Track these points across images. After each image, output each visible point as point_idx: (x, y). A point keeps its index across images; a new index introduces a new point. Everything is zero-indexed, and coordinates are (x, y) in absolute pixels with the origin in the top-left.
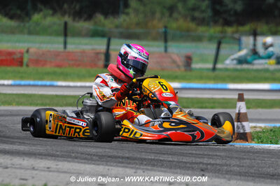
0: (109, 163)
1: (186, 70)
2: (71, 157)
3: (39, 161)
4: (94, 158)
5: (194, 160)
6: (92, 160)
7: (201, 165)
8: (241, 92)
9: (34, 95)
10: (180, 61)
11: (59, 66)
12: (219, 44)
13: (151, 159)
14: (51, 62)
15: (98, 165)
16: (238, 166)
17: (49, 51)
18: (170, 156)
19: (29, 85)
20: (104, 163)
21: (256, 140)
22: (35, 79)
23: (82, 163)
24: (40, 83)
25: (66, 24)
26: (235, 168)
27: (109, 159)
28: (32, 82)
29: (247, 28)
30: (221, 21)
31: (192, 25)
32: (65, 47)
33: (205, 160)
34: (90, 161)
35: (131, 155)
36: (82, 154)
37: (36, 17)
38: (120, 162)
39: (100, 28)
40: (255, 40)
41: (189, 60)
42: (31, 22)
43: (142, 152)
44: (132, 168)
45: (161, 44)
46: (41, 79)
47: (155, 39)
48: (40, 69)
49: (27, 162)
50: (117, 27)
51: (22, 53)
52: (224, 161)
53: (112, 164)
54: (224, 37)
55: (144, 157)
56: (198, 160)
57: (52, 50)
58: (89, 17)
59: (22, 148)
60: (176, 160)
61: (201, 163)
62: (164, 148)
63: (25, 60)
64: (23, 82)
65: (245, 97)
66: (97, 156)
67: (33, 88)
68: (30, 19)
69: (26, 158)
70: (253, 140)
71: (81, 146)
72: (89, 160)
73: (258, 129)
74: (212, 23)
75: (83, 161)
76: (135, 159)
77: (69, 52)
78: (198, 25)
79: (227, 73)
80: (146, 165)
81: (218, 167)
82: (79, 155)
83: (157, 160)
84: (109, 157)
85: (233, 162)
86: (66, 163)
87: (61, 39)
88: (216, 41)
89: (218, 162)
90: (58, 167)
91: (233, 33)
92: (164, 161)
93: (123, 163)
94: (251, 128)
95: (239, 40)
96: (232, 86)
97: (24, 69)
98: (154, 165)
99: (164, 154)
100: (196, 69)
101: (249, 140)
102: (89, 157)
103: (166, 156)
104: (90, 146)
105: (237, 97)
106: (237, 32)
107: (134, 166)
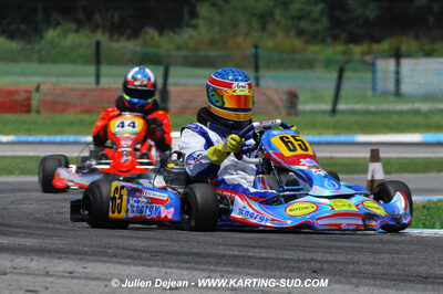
0: (166, 264)
1: (289, 114)
2: (106, 255)
3: (56, 261)
4: (144, 255)
5: (301, 255)
6: (140, 258)
7: (313, 264)
8: (375, 148)
10: (280, 100)
11: (89, 111)
12: (341, 72)
13: (235, 256)
14: (75, 106)
15: (150, 266)
16: (372, 264)
17: (72, 89)
18: (264, 251)
19: (41, 143)
20: (159, 263)
22: (50, 134)
23: (124, 263)
24: (58, 138)
25: (98, 44)
26: (367, 267)
27: (167, 256)
28: (45, 138)
29: (385, 45)
30: (344, 35)
31: (298, 43)
32: (98, 82)
33: (319, 256)
34: (137, 261)
35: (201, 250)
36: (124, 249)
37: (51, 35)
38: (183, 262)
39: (153, 50)
40: (398, 64)
41: (293, 98)
42: (43, 42)
43: (219, 244)
44: (203, 270)
46: (61, 132)
48: (58, 117)
49: (36, 264)
50: (179, 48)
51: (28, 92)
52: (349, 257)
53: (172, 264)
54: (347, 62)
55: (221, 252)
56: (309, 256)
57: (76, 86)
58: (135, 34)
59: (29, 242)
60: (273, 256)
61: (313, 260)
63: (34, 103)
64: (31, 139)
65: (382, 155)
66: (148, 252)
68: (42, 37)
69: (36, 258)
71: (123, 237)
72: (135, 259)
74: (329, 40)
75: (126, 261)
76: (207, 256)
77: (103, 90)
78: (307, 42)
79: (354, 118)
80: (225, 265)
81: (340, 266)
82: (120, 251)
83: (244, 257)
84: (167, 253)
85: (364, 258)
86: (99, 264)
87: (91, 69)
88: (337, 67)
89: (339, 258)
90: (86, 271)
91: (364, 54)
92: (253, 257)
93: (188, 262)
95: (373, 65)
96: (362, 138)
97: (32, 116)
98: (238, 265)
99: (255, 247)
100: (304, 112)
102: (135, 254)
103: (257, 250)
105: (368, 155)
106: (369, 52)
107: (206, 267)
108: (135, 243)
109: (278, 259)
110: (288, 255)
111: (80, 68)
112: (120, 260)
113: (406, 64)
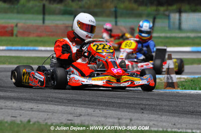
0: (75, 105)
2: (48, 101)
3: (25, 103)
4: (65, 101)
5: (136, 102)
6: (63, 102)
7: (141, 106)
8: (170, 53)
9: (22, 57)
10: (127, 31)
11: (40, 36)
12: (154, 19)
13: (106, 102)
14: (33, 33)
15: (67, 106)
16: (168, 106)
17: (32, 26)
18: (119, 99)
19: (18, 50)
20: (72, 105)
21: (180, 87)
22: (22, 46)
23: (56, 105)
24: (26, 48)
25: (44, 6)
26: (166, 107)
27: (75, 102)
28: (20, 48)
29: (174, 7)
30: (155, 2)
31: (135, 6)
32: (44, 22)
33: (144, 102)
34: (61, 104)
35: (91, 99)
36: (55, 98)
38: (83, 104)
39: (69, 9)
40: (180, 16)
41: (132, 30)
42: (19, 5)
43: (99, 96)
44: (92, 108)
45: (113, 19)
46: (27, 45)
47: (108, 16)
48: (26, 38)
49: (16, 104)
50: (81, 8)
51: (12, 27)
52: (158, 102)
53: (77, 105)
54: (158, 14)
55: (100, 100)
56: (140, 102)
57: (34, 24)
59: (13, 94)
60: (123, 102)
61: (141, 104)
62: (115, 94)
63: (15, 32)
64: (13, 48)
65: (173, 57)
66: (67, 99)
67: (20, 52)
68: (18, 2)
69: (16, 102)
70: (178, 87)
71: (55, 93)
73: (182, 80)
74: (149, 4)
75: (57, 103)
76: (94, 102)
77: (47, 26)
78: (139, 5)
79: (160, 40)
80: (102, 106)
81: (154, 107)
83: (110, 102)
84: (75, 100)
85: (164, 103)
86: (44, 105)
87: (41, 17)
88: (152, 17)
89: (153, 103)
90: (38, 108)
91: (164, 11)
92: (114, 102)
93: (85, 104)
94: (178, 78)
95: (168, 17)
97: (14, 38)
98: (107, 106)
99: (115, 98)
101: (176, 87)
102: (61, 101)
103: (116, 99)
104: (61, 93)
106: (167, 10)
107: (93, 106)
108: (61, 95)
109: (126, 104)
110: (130, 101)
111: (35, 16)
112: (54, 103)
113: (184, 15)
